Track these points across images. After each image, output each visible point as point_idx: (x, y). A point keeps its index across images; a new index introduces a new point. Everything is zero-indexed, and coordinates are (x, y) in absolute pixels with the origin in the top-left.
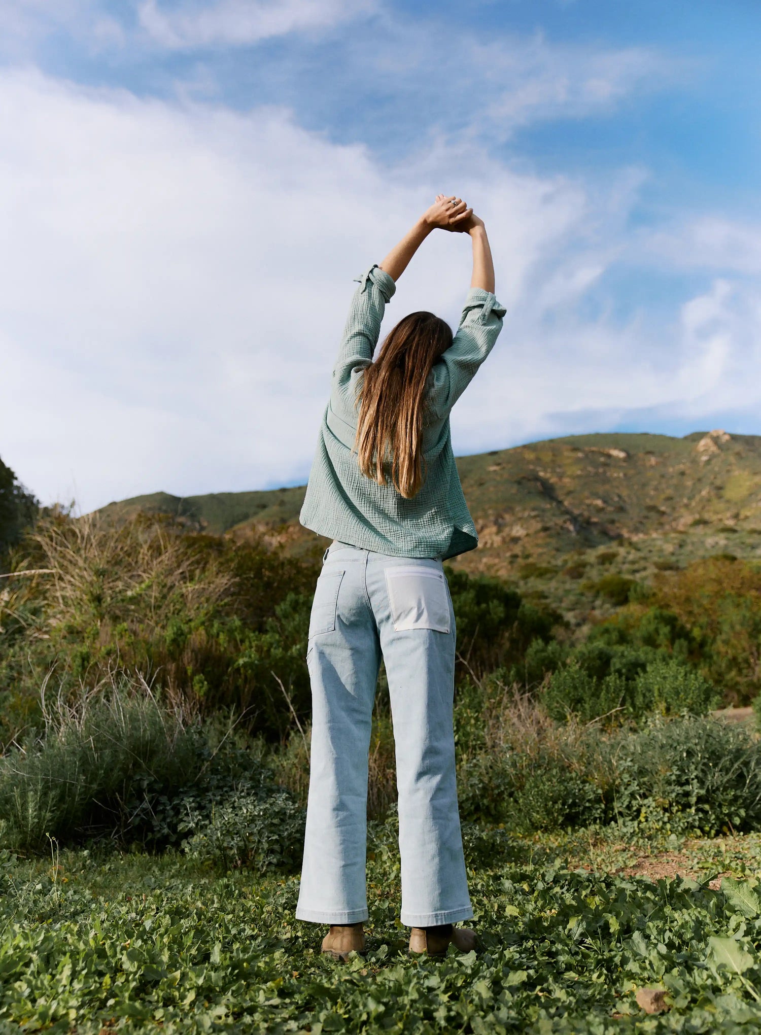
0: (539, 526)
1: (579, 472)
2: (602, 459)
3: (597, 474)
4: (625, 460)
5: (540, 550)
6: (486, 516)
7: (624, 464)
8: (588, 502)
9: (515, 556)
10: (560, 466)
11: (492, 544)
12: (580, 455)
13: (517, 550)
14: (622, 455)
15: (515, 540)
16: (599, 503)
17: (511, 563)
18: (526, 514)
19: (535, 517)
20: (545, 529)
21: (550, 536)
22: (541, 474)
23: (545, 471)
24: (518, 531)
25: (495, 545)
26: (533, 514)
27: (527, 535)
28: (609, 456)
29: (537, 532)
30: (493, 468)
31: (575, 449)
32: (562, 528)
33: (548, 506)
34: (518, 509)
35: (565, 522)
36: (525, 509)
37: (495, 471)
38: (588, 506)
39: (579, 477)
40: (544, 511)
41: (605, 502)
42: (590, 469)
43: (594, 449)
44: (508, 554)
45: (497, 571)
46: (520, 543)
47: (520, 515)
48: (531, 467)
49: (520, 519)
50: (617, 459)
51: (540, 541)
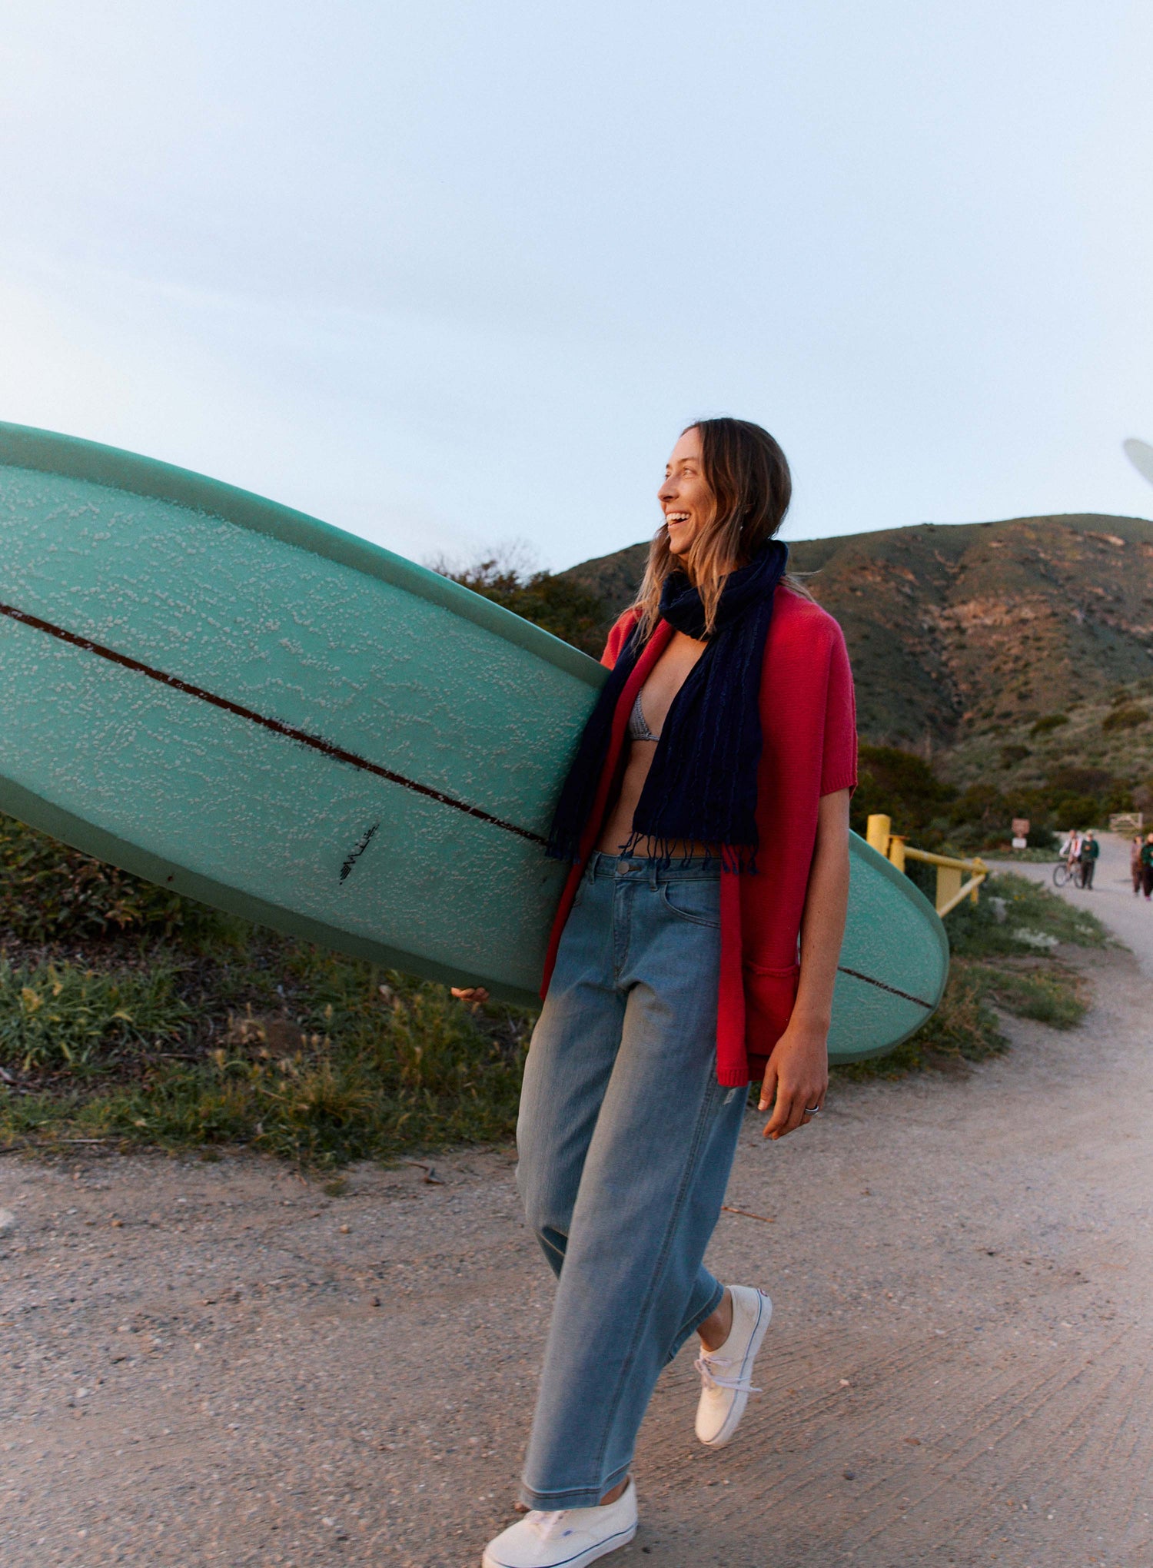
0: (1048, 611)
1: (1079, 558)
2: (1101, 545)
3: (1095, 560)
4: (1122, 548)
5: (1050, 635)
6: (997, 596)
7: (1122, 553)
8: (1089, 589)
9: (1027, 638)
10: (1060, 549)
11: (1001, 622)
12: (1079, 539)
13: (1029, 632)
14: (1120, 542)
15: (1024, 621)
16: (1100, 591)
17: (1022, 643)
18: (1035, 597)
19: (1043, 602)
20: (1054, 614)
21: (1059, 622)
22: (1042, 555)
23: (1045, 552)
24: (1027, 613)
25: (1005, 623)
26: (1043, 598)
27: (1036, 618)
28: (1107, 542)
29: (1047, 617)
30: (995, 545)
31: (1074, 533)
32: (1069, 615)
33: (1056, 592)
34: (1027, 591)
35: (1073, 609)
36: (1033, 593)
37: (997, 548)
38: (1091, 592)
39: (1078, 562)
40: (1051, 595)
41: (1105, 589)
42: (1091, 556)
43: (1093, 534)
44: (1019, 635)
45: (1009, 649)
46: (1030, 625)
47: (1029, 597)
48: (1033, 547)
49: (1029, 602)
50: (1113, 546)
51: (1049, 626)
